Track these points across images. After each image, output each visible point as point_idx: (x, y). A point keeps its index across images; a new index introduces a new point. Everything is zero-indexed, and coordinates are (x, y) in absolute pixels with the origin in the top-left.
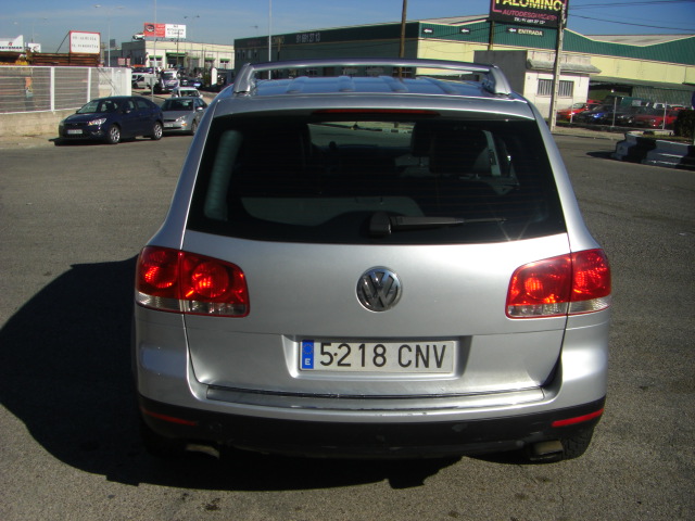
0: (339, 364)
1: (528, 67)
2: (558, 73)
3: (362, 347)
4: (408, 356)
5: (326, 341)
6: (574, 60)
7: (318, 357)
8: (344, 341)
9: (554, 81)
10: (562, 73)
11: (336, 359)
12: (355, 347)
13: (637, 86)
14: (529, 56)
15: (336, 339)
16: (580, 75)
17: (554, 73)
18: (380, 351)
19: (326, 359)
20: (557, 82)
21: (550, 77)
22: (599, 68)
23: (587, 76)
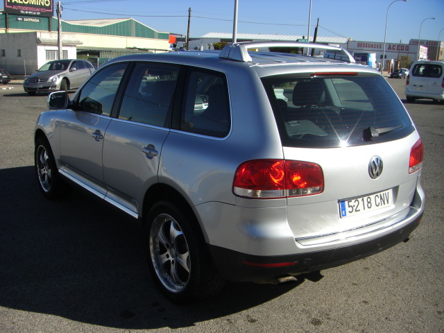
0: (356, 211)
1: (38, 42)
2: (61, 45)
3: (363, 200)
4: (378, 200)
5: (350, 200)
6: (66, 37)
7: (348, 209)
8: (356, 198)
9: (59, 51)
10: (63, 45)
11: (355, 208)
12: (360, 200)
13: (102, 51)
14: (38, 35)
15: (353, 198)
16: (71, 46)
17: (58, 46)
18: (369, 200)
19: (350, 209)
20: (61, 51)
21: (56, 48)
22: (81, 41)
23: (75, 46)
